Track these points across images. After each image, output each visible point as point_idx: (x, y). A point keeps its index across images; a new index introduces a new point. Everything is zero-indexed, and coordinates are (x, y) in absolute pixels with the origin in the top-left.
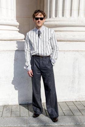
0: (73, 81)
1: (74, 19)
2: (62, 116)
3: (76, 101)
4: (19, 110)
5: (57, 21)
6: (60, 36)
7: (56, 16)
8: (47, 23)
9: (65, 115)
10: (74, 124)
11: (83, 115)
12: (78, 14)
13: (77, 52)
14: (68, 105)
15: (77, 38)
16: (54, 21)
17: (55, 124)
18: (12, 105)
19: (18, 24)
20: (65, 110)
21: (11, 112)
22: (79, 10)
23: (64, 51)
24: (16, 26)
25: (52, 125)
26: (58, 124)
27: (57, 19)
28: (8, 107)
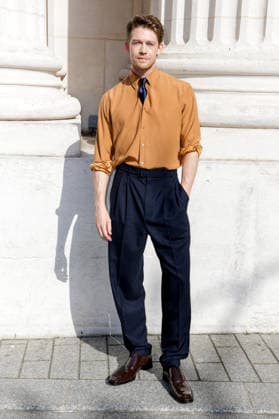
0: (236, 263)
1: (249, 50)
3: (247, 334)
4: (49, 357)
5: (188, 56)
7: (186, 39)
11: (261, 381)
12: (261, 36)
13: (253, 165)
14: (217, 345)
15: (253, 115)
16: (179, 56)
17: (162, 410)
18: (28, 340)
20: (204, 363)
21: (23, 361)
22: (265, 17)
23: (210, 160)
25: (152, 410)
26: (172, 410)
27: (189, 48)
28: (13, 346)
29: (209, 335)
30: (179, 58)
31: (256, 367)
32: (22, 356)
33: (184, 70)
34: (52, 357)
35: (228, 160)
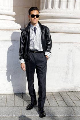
0: (67, 72)
1: (71, 11)
2: (56, 107)
4: (14, 100)
5: (53, 12)
6: (56, 28)
7: (52, 8)
8: (44, 13)
9: (59, 106)
10: (68, 115)
11: (76, 106)
12: (74, 7)
13: (72, 44)
14: (62, 95)
15: (72, 30)
18: (7, 95)
19: (14, 14)
20: (59, 101)
21: (6, 101)
22: (75, 2)
23: (60, 42)
24: (12, 16)
27: (53, 10)
28: (2, 97)
29: (59, 92)
30: (51, 13)
31: (74, 102)
32: (6, 100)
33: (52, 17)
34: (15, 100)
35: (65, 43)
